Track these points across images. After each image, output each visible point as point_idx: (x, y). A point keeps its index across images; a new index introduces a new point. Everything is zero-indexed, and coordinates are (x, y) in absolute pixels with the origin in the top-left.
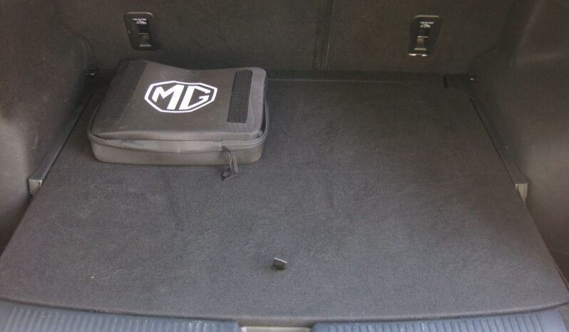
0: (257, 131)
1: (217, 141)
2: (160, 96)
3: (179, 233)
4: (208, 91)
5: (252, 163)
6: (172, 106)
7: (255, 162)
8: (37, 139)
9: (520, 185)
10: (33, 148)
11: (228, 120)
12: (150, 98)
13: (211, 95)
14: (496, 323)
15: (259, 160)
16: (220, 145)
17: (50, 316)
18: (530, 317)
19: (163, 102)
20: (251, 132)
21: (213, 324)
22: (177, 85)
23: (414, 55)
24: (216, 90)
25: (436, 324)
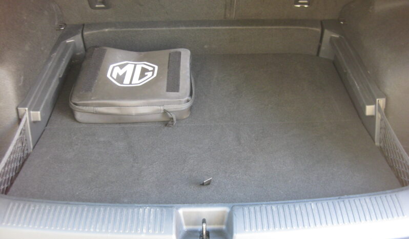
0: (187, 98)
1: (160, 106)
2: (118, 74)
3: (136, 165)
4: (152, 69)
5: (184, 119)
6: (127, 81)
7: (186, 118)
8: (22, 78)
9: (380, 99)
10: (20, 84)
11: (168, 91)
12: (111, 75)
13: (153, 71)
14: (366, 202)
15: (189, 117)
16: (162, 108)
17: (37, 208)
18: (391, 196)
19: (121, 79)
20: (183, 98)
21: (158, 209)
22: (129, 65)
23: (299, 6)
24: (156, 67)
25: (322, 203)
